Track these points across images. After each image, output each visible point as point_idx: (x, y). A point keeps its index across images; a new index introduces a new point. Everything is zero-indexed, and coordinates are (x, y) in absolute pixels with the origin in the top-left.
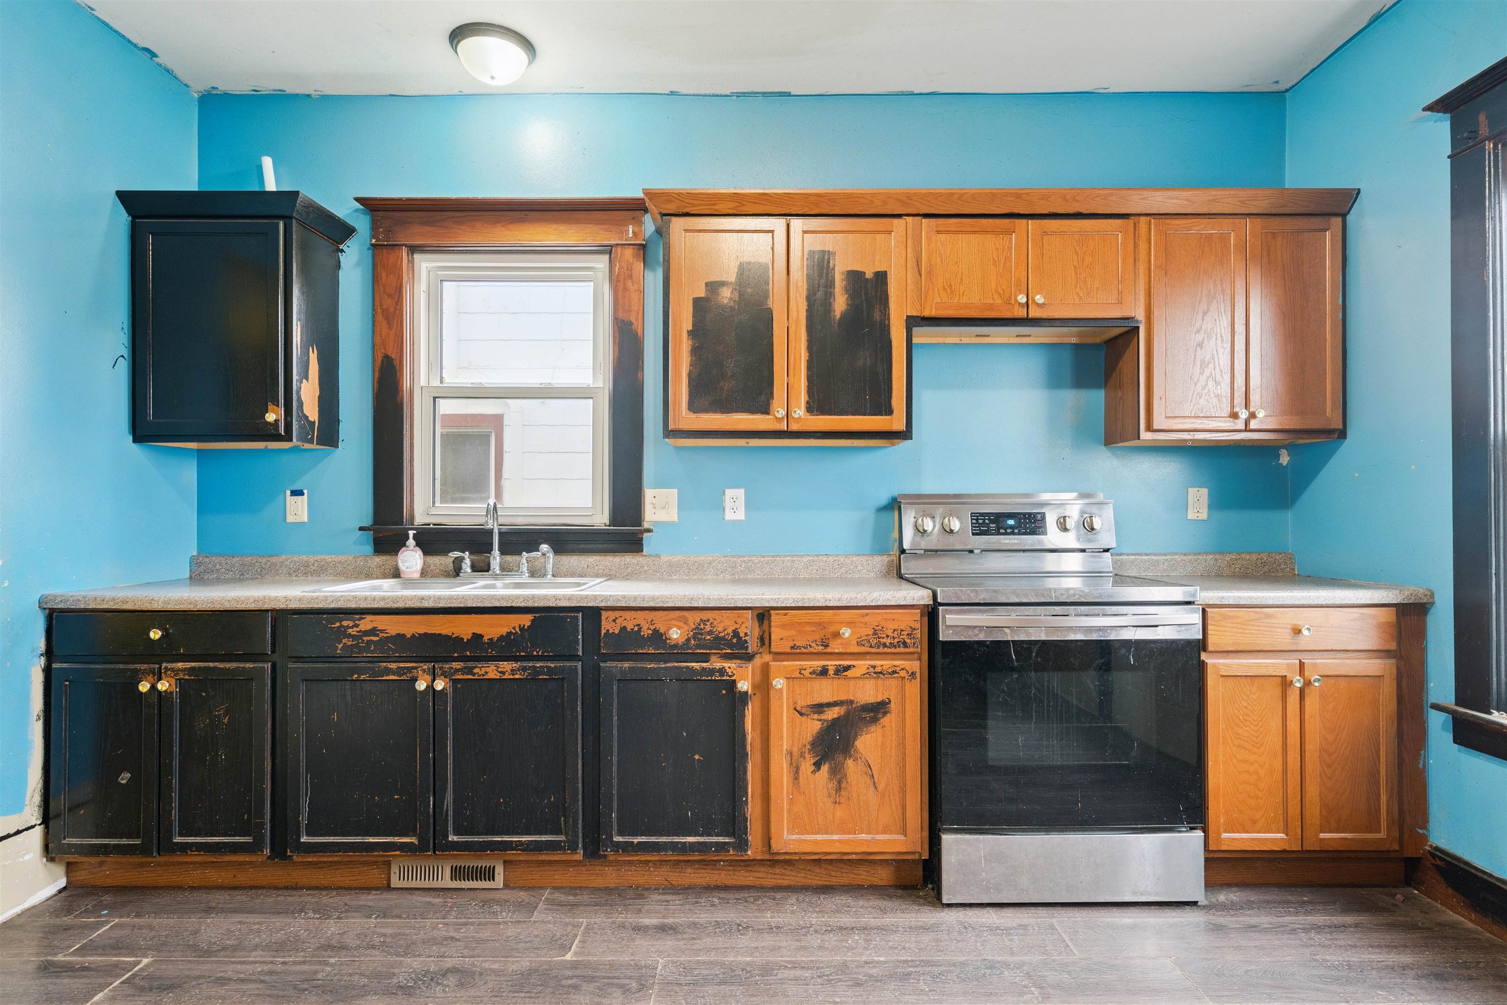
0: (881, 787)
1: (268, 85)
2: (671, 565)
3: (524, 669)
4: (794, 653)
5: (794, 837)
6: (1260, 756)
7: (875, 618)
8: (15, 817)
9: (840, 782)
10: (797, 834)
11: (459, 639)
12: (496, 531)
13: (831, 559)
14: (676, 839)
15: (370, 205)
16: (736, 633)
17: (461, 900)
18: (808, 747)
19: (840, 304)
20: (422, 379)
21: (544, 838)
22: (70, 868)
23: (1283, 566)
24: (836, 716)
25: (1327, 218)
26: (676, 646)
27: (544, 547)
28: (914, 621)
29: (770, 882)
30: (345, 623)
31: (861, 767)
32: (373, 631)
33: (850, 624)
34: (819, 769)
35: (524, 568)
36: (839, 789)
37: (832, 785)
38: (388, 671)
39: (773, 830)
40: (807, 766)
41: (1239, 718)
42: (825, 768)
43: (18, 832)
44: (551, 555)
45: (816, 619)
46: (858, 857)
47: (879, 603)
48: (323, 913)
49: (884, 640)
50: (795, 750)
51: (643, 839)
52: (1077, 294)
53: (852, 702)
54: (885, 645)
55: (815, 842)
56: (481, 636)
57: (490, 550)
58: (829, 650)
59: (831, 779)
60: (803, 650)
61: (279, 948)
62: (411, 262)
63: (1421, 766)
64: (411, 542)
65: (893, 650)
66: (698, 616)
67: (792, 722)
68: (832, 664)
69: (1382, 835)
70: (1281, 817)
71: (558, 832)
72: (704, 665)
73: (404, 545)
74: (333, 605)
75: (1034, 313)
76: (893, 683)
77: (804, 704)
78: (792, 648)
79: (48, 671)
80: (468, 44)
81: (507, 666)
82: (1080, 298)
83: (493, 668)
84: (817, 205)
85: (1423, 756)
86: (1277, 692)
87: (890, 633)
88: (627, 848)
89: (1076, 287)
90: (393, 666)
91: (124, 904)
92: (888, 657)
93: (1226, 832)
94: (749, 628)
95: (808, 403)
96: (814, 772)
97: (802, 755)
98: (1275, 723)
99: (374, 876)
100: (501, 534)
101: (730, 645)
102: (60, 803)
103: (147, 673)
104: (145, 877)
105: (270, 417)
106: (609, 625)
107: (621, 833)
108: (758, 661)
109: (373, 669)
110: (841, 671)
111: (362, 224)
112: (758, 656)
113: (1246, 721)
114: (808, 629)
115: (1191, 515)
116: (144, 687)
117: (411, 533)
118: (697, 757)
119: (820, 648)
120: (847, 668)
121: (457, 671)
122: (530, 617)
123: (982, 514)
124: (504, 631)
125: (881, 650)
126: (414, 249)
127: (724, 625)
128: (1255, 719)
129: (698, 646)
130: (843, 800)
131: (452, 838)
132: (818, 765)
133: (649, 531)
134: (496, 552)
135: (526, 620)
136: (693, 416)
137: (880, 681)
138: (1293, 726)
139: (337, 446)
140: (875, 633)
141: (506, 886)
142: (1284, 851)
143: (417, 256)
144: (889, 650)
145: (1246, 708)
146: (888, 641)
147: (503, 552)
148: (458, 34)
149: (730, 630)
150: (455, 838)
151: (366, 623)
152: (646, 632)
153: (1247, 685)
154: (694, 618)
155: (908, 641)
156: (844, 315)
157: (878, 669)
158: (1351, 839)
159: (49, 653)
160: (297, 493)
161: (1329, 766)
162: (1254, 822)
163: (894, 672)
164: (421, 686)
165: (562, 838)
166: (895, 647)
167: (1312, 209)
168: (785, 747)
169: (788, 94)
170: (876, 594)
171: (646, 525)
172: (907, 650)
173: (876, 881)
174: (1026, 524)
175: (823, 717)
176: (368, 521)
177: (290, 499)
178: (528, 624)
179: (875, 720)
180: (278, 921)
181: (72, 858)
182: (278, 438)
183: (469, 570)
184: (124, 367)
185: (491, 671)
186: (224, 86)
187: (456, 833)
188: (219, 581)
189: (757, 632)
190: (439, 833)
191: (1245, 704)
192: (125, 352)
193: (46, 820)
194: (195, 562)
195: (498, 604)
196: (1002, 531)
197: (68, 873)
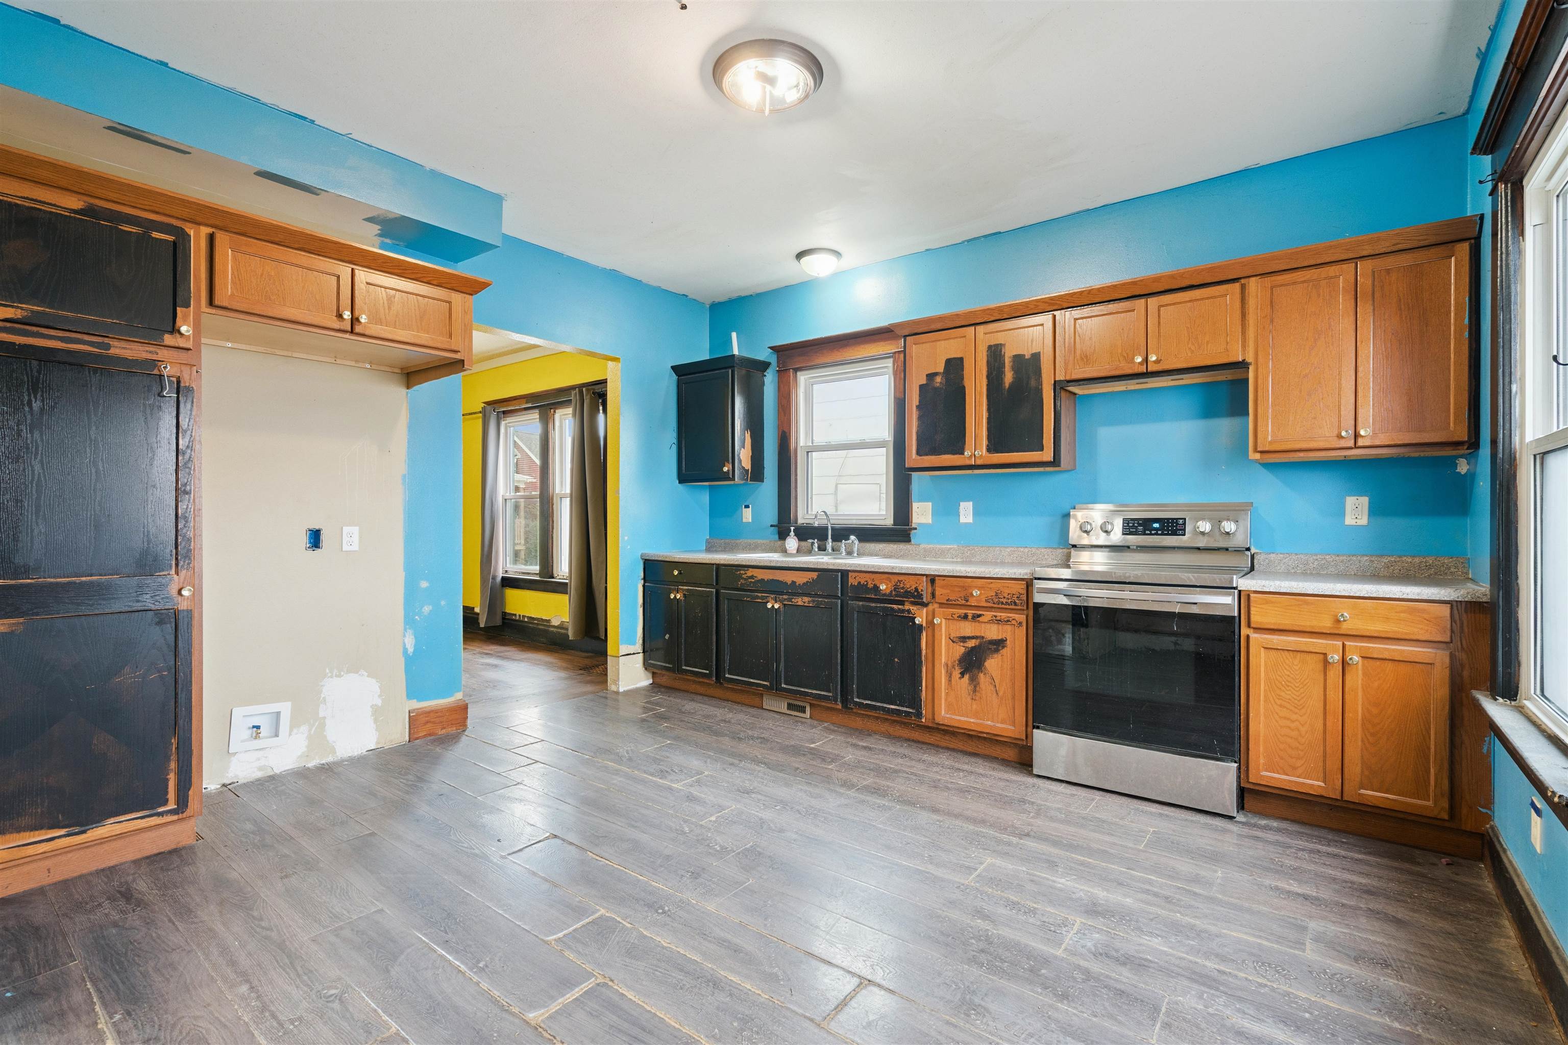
0: (1001, 694)
1: (734, 295)
2: (925, 550)
3: (813, 601)
4: (948, 604)
5: (948, 716)
6: (1301, 716)
7: (997, 585)
8: (632, 647)
9: (975, 687)
10: (950, 714)
11: (786, 583)
12: (830, 528)
13: (1026, 550)
14: (885, 705)
15: (775, 349)
16: (916, 589)
17: (786, 718)
18: (957, 662)
19: (1009, 377)
20: (802, 443)
21: (823, 693)
22: (654, 674)
23: (1452, 570)
24: (973, 645)
25: (1450, 245)
26: (885, 595)
27: (852, 537)
28: (1020, 588)
29: (943, 744)
30: (742, 572)
31: (988, 679)
32: (752, 577)
33: (979, 588)
34: (963, 677)
35: (843, 549)
36: (975, 691)
37: (971, 688)
38: (758, 597)
39: (936, 709)
40: (956, 673)
41: (1281, 683)
42: (967, 677)
43: (634, 654)
44: (857, 542)
45: (961, 584)
46: (988, 736)
47: (998, 576)
48: (730, 710)
49: (1002, 600)
50: (950, 665)
51: (869, 702)
52: (1190, 348)
53: (983, 637)
54: (1002, 603)
55: (959, 721)
56: (795, 582)
57: (827, 539)
58: (969, 603)
59: (970, 684)
60: (954, 602)
61: (708, 717)
62: (796, 377)
63: (1485, 750)
64: (792, 533)
65: (1007, 607)
66: (896, 578)
67: (947, 645)
68: (970, 612)
69: (1430, 803)
70: (1321, 769)
71: (829, 691)
72: (900, 607)
73: (789, 535)
74: (736, 563)
75: (1151, 368)
76: (1008, 628)
77: (955, 635)
78: (947, 600)
79: (644, 586)
80: (805, 260)
81: (806, 599)
82: (1192, 352)
83: (800, 599)
84: (992, 315)
85: (1487, 742)
86: (1320, 666)
87: (1006, 595)
88: (860, 705)
89: (1188, 344)
90: (760, 595)
91: (667, 692)
92: (1004, 611)
93: (1266, 770)
94: (924, 586)
95: (988, 446)
96: (960, 678)
97: (953, 667)
98: (1317, 691)
99: (757, 700)
100: (833, 529)
101: (914, 597)
102: (647, 646)
103: (674, 590)
104: (677, 684)
105: (725, 469)
106: (852, 581)
107: (858, 698)
108: (930, 607)
109: (751, 595)
110: (976, 617)
111: (773, 359)
112: (931, 604)
113: (1288, 686)
114: (957, 589)
115: (1349, 520)
116: (672, 596)
117: (792, 528)
118: (896, 660)
119: (964, 602)
120: (979, 616)
121: (785, 599)
122: (816, 573)
123: (1132, 519)
124: (805, 580)
125: (1000, 606)
126: (796, 370)
127: (910, 585)
128: (1297, 685)
129: (896, 596)
130: (977, 698)
131: (783, 686)
132: (962, 674)
133: (915, 529)
134: (830, 540)
135: (814, 575)
136: (919, 458)
137: (1000, 627)
138: (1335, 696)
139: (763, 481)
140: (996, 595)
141: (811, 717)
142: (1322, 796)
143: (799, 373)
144: (1005, 606)
145: (1289, 676)
146: (1004, 601)
147: (834, 540)
148: (800, 255)
149: (913, 587)
150: (785, 686)
151: (750, 572)
152: (870, 586)
153: (1289, 658)
154: (895, 579)
155: (1017, 601)
156: (1012, 385)
157: (998, 618)
158: (1393, 800)
159: (644, 579)
160: (747, 507)
161: (1372, 735)
162: (1295, 768)
163: (1008, 621)
164: (769, 606)
165: (830, 694)
166: (1009, 605)
167: (1432, 240)
168: (943, 661)
169: (1000, 233)
170: (997, 570)
171: (914, 526)
172: (1016, 607)
173: (1006, 756)
174: (1168, 526)
175: (966, 645)
176: (775, 523)
177: (744, 510)
178: (815, 577)
179: (997, 651)
180: (712, 709)
181: (655, 671)
182: (728, 479)
183: (816, 550)
184: (675, 448)
185: (799, 601)
186: (717, 300)
187: (785, 684)
188: (716, 551)
189: (930, 590)
190: (778, 683)
191: (1288, 673)
192: (675, 441)
193: (644, 652)
194: (708, 542)
195: (797, 566)
196: (1148, 532)
197: (653, 677)
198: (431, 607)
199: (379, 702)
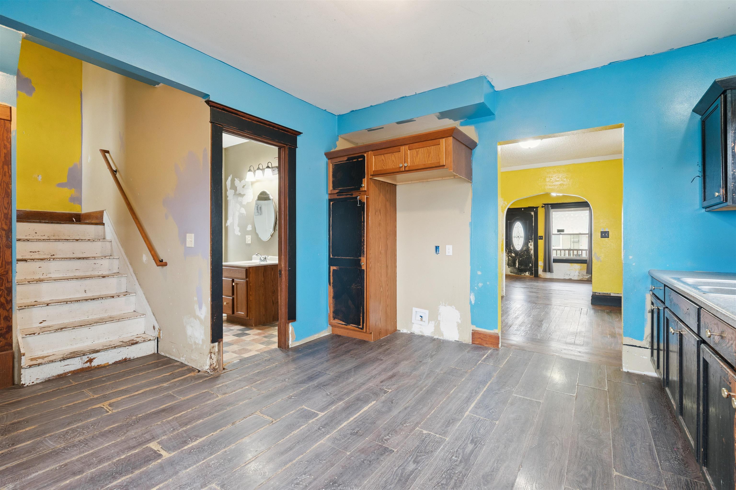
43: (640, 347)
192: (700, 174)
193: (651, 348)
198: (482, 284)
199: (460, 321)
